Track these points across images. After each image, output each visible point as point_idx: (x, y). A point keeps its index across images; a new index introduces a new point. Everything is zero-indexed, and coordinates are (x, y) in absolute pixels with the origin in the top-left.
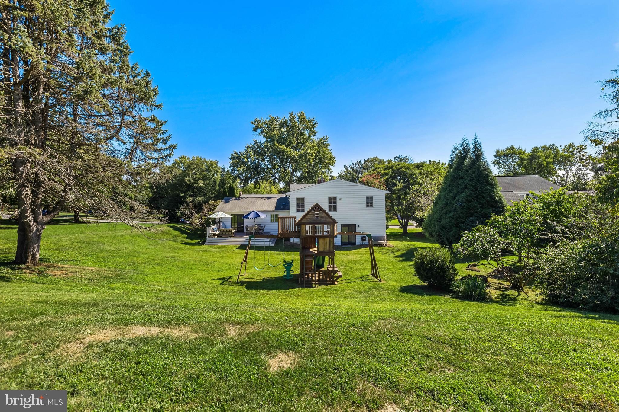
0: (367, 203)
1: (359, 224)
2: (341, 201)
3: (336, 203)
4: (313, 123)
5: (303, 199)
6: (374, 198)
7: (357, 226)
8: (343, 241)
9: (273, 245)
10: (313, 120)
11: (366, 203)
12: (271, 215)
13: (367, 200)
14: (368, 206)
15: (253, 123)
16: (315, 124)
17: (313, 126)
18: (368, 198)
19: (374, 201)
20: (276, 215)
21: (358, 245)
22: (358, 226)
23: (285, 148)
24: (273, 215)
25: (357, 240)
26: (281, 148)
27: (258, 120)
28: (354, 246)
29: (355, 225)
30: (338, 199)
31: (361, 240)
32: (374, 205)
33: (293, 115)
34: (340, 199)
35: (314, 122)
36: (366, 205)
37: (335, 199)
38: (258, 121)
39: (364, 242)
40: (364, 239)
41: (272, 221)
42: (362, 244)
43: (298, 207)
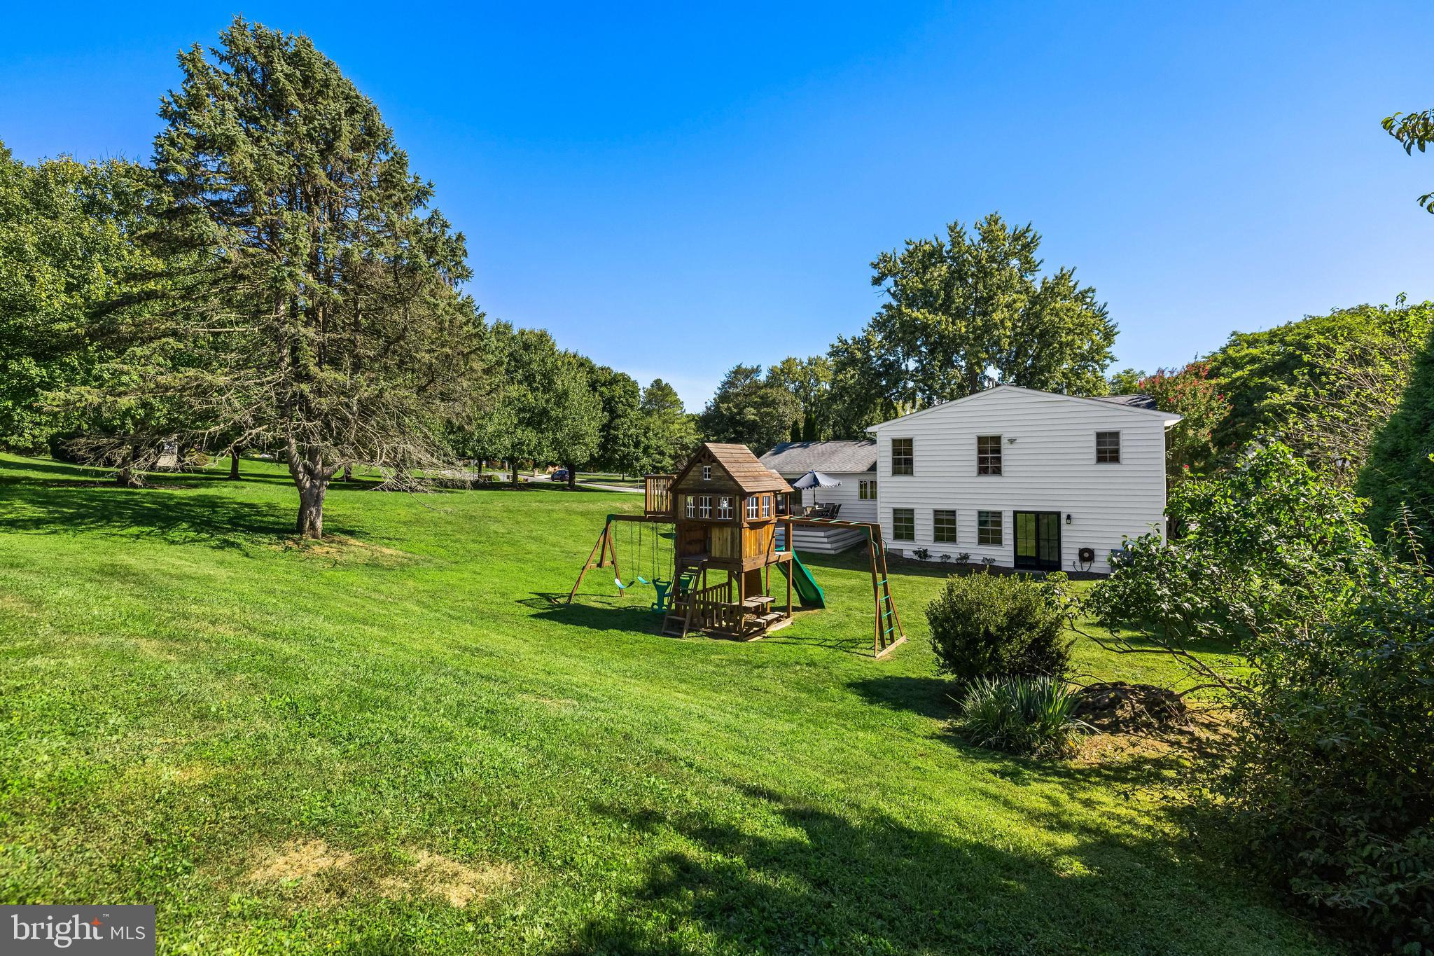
0: (1099, 451)
1: (1069, 511)
2: (1013, 446)
3: (998, 451)
4: (1029, 240)
5: (909, 442)
6: (1122, 437)
7: (1064, 517)
8: (1020, 557)
10: (1027, 230)
11: (1094, 450)
12: (861, 483)
13: (1098, 443)
14: (1101, 460)
15: (875, 266)
17: (1026, 246)
18: (1101, 437)
19: (1123, 444)
20: (872, 483)
21: (1066, 572)
22: (1069, 517)
23: (930, 317)
25: (1064, 556)
26: (916, 319)
29: (1058, 514)
30: (1004, 441)
31: (1075, 558)
32: (1122, 456)
33: (958, 229)
34: (1011, 441)
35: (1030, 235)
36: (1094, 456)
37: (997, 440)
39: (1086, 564)
40: (1086, 555)
41: (863, 496)
42: (1079, 570)
43: (896, 462)
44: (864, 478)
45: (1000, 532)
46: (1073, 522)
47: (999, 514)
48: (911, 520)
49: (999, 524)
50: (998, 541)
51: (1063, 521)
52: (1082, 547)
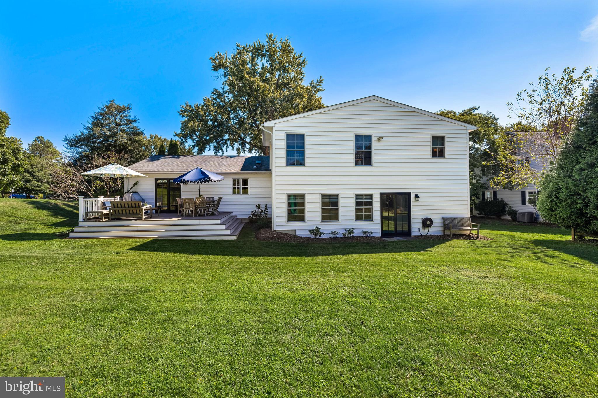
0: (433, 149)
1: (417, 192)
2: (381, 143)
3: (370, 147)
4: (301, 61)
5: (301, 137)
6: (447, 140)
7: (413, 196)
8: (385, 229)
9: (234, 238)
11: (430, 148)
12: (234, 181)
13: (433, 144)
14: (434, 155)
15: (213, 60)
16: (303, 63)
18: (434, 138)
19: (447, 144)
20: (243, 181)
21: (415, 237)
22: (417, 196)
24: (238, 181)
25: (413, 225)
27: (220, 55)
28: (409, 239)
29: (409, 194)
30: (374, 139)
31: (420, 225)
32: (447, 153)
34: (379, 139)
36: (430, 152)
37: (369, 138)
38: (220, 57)
39: (427, 230)
40: (428, 223)
41: (236, 189)
42: (423, 234)
43: (289, 154)
44: (237, 177)
45: (370, 210)
46: (421, 199)
47: (370, 196)
48: (303, 204)
49: (370, 203)
50: (369, 217)
51: (413, 199)
52: (424, 217)
